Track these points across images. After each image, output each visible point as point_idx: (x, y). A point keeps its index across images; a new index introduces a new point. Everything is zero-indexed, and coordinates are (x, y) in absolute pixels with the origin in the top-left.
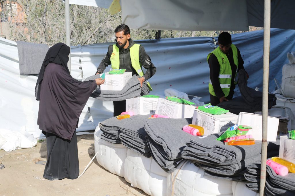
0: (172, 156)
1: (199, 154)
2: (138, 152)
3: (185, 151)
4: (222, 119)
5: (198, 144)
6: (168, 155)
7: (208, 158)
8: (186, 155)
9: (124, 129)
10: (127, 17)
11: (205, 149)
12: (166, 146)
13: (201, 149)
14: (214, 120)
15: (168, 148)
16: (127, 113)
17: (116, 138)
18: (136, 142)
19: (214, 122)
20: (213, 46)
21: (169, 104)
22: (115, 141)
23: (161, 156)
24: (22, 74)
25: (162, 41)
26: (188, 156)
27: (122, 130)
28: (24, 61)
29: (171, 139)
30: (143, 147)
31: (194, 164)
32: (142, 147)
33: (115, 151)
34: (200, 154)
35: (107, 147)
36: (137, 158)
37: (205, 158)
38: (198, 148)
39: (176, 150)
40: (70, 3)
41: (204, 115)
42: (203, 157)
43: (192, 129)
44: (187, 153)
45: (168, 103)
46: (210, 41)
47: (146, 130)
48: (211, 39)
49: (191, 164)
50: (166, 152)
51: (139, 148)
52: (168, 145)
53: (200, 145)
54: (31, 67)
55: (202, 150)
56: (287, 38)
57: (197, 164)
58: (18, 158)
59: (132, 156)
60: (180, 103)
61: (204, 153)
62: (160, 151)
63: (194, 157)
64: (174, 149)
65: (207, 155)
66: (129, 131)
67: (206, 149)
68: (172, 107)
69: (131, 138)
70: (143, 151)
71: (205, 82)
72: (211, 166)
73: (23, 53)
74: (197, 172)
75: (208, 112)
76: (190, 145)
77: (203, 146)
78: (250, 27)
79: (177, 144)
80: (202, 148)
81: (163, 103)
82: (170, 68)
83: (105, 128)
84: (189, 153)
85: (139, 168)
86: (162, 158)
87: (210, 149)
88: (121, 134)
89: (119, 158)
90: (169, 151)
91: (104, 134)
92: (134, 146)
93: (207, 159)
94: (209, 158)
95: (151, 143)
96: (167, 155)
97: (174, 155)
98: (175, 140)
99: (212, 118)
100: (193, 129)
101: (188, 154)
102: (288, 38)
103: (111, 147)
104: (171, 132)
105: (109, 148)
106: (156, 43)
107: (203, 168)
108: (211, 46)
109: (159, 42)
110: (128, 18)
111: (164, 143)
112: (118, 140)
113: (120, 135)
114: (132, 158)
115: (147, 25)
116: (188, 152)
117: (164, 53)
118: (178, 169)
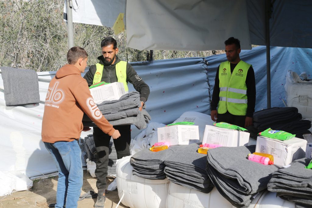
0: (252, 190)
1: (294, 186)
2: (193, 187)
3: (273, 183)
4: (293, 145)
5: (290, 174)
6: (247, 189)
7: (308, 189)
8: (273, 188)
9: (171, 162)
10: (133, 36)
11: (300, 179)
12: (242, 179)
13: (296, 180)
14: (287, 146)
15: (244, 181)
16: (164, 144)
17: (158, 173)
18: (190, 177)
19: (286, 149)
20: (204, 67)
21: (221, 131)
22: (156, 176)
23: (233, 190)
24: (9, 105)
25: (154, 62)
26: (276, 188)
27: (167, 163)
28: (10, 89)
29: (245, 170)
30: (201, 182)
31: (279, 198)
32: (199, 182)
33: (152, 188)
34: (296, 186)
35: (138, 184)
36: (188, 194)
37: (304, 190)
38: (291, 179)
39: (255, 183)
40: (73, 22)
41: (273, 142)
42: (300, 189)
43: (262, 158)
44: (275, 186)
45: (218, 130)
46: (201, 62)
47: (209, 162)
48: (202, 60)
49: (277, 196)
50: (242, 185)
51: (194, 183)
52: (244, 178)
53: (294, 175)
54: (18, 97)
55: (298, 180)
56: (272, 56)
57: (284, 196)
58: (18, 203)
59: (181, 193)
60: (235, 130)
61: (302, 184)
62: (231, 185)
63: (285, 189)
64: (253, 182)
65: (306, 185)
66: (179, 164)
67: (303, 179)
68: (224, 134)
69: (182, 172)
70: (202, 186)
71: (198, 106)
72: (307, 197)
73: (9, 80)
74: (282, 206)
75: (275, 138)
76: (279, 176)
77: (298, 176)
78: (252, 45)
79: (254, 176)
80: (297, 178)
81: (212, 130)
82: (164, 92)
83: (138, 162)
84: (279, 185)
85: (194, 205)
86: (235, 193)
87: (307, 179)
88: (166, 168)
89: (157, 195)
90: (248, 185)
91: (135, 168)
92: (187, 181)
93: (306, 190)
94: (310, 189)
95: (215, 177)
96: (245, 189)
97: (254, 188)
98: (250, 172)
99: (283, 144)
100: (264, 158)
101: (277, 186)
102: (274, 56)
103: (145, 183)
104: (240, 163)
105: (143, 185)
106: (149, 65)
107: (294, 200)
108: (203, 67)
109: (151, 65)
110: (133, 38)
111: (238, 175)
112: (159, 175)
113: (166, 170)
114: (181, 195)
115: (153, 45)
116: (277, 184)
117: (157, 76)
118: (254, 204)
